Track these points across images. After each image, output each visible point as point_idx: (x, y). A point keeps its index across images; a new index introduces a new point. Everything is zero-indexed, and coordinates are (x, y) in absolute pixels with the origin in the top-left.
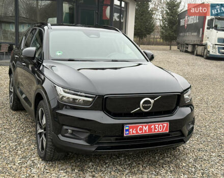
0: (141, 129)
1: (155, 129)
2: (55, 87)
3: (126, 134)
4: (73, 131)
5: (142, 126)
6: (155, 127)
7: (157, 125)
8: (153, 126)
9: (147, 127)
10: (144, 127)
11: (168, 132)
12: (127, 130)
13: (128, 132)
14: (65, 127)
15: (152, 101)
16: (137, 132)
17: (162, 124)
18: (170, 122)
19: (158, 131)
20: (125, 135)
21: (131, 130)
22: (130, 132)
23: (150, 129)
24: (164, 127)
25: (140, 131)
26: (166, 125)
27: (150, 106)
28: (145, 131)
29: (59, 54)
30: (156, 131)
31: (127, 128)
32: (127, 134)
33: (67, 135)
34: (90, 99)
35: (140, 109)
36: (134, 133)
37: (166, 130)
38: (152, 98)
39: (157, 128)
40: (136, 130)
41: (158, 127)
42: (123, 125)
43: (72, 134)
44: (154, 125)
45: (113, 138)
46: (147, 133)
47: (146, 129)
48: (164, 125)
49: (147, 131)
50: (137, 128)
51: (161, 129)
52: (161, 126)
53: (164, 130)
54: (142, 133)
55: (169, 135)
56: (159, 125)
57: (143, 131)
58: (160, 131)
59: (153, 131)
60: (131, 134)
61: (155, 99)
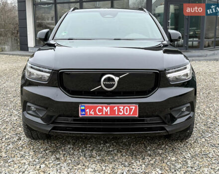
0: (101, 111)
1: (119, 111)
4: (36, 108)
5: (102, 107)
6: (119, 109)
7: (122, 108)
8: (116, 108)
9: (109, 108)
10: (104, 108)
11: (137, 116)
12: (82, 110)
13: (84, 113)
14: (28, 104)
15: (116, 79)
16: (95, 113)
17: (129, 107)
18: (140, 104)
19: (124, 114)
20: (80, 116)
21: (88, 110)
22: (86, 113)
23: (112, 110)
24: (131, 110)
25: (99, 113)
26: (134, 107)
27: (114, 85)
28: (106, 113)
30: (120, 113)
31: (83, 108)
33: (30, 112)
39: (121, 110)
40: (95, 111)
41: (123, 109)
42: (77, 104)
43: (34, 111)
44: (118, 107)
45: (70, 119)
46: (109, 115)
47: (106, 111)
48: (131, 107)
49: (109, 114)
50: (95, 108)
51: (127, 112)
52: (127, 109)
53: (131, 114)
54: (102, 114)
55: (143, 120)
56: (124, 107)
57: (103, 113)
58: (127, 114)
59: (116, 114)
60: (88, 115)
61: (120, 77)
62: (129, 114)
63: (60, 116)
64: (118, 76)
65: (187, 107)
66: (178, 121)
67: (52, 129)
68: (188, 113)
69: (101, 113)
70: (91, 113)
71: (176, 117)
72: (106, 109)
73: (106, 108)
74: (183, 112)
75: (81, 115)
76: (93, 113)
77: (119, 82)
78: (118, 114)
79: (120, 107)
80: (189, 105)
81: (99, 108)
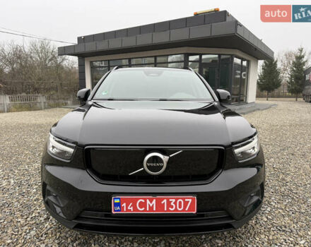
0: (143, 205)
1: (169, 205)
5: (145, 199)
6: (169, 203)
7: (174, 200)
8: (165, 201)
9: (154, 201)
10: (148, 202)
11: (195, 212)
12: (116, 205)
13: (118, 208)
16: (135, 208)
17: (184, 199)
18: (198, 195)
19: (176, 210)
20: (113, 212)
21: (124, 205)
22: (122, 209)
23: (159, 205)
24: (186, 203)
25: (141, 207)
26: (190, 200)
27: (161, 167)
28: (151, 208)
30: (170, 209)
31: (117, 201)
32: (118, 211)
35: (144, 170)
36: (130, 210)
37: (191, 208)
39: (172, 204)
40: (134, 206)
41: (175, 203)
42: (109, 196)
44: (168, 200)
45: (100, 214)
46: (155, 211)
47: (151, 205)
48: (186, 200)
49: (154, 209)
50: (134, 202)
51: (180, 207)
52: (180, 202)
53: (187, 209)
54: (145, 210)
55: (203, 216)
56: (177, 199)
57: (146, 208)
58: (180, 209)
59: (165, 209)
60: (125, 212)
61: (171, 156)
62: (184, 210)
63: (87, 209)
64: (168, 155)
65: (256, 192)
69: (143, 209)
70: (129, 208)
73: (151, 202)
75: (115, 211)
76: (132, 209)
77: (169, 162)
78: (168, 210)
79: (170, 200)
81: (141, 202)
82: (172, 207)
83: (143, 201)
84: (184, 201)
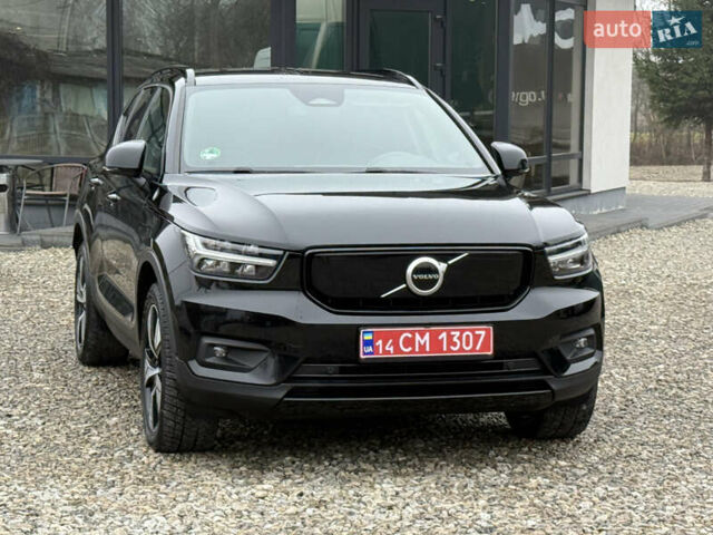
0: (409, 342)
1: (451, 342)
2: (183, 236)
3: (365, 353)
4: (229, 349)
5: (413, 333)
6: (450, 337)
7: (458, 334)
8: (444, 335)
9: (427, 336)
10: (418, 337)
11: (490, 353)
12: (367, 343)
13: (370, 349)
14: (207, 340)
15: (442, 267)
16: (397, 349)
17: (473, 331)
18: (496, 324)
19: (461, 349)
20: (362, 356)
21: (380, 343)
22: (376, 349)
23: (435, 342)
24: (477, 338)
25: (406, 347)
26: (483, 333)
27: (436, 281)
28: (422, 348)
29: (209, 156)
30: (452, 348)
31: (368, 337)
32: (368, 354)
34: (271, 262)
35: (407, 287)
36: (389, 352)
37: (485, 346)
38: (442, 258)
39: (455, 339)
40: (396, 344)
41: (460, 338)
42: (356, 329)
43: (225, 359)
44: (448, 332)
45: (332, 367)
46: (428, 352)
47: (422, 342)
48: (477, 332)
49: (428, 349)
50: (396, 337)
51: (467, 345)
52: (468, 336)
53: (478, 348)
54: (413, 351)
55: (500, 366)
56: (462, 332)
57: (414, 347)
58: (467, 349)
59: (445, 349)
60: (380, 355)
61: (450, 262)
62: (473, 349)
63: (307, 361)
64: (445, 261)
65: (587, 337)
66: (575, 368)
67: (286, 396)
68: (590, 351)
69: (410, 349)
70: (387, 348)
71: (568, 358)
72: (422, 338)
73: (422, 336)
74: (581, 349)
75: (365, 354)
76: (391, 349)
77: (447, 274)
78: (449, 350)
79: (453, 333)
80: (592, 332)
81: (407, 337)
82: (455, 345)
83: (410, 336)
84: (474, 335)
